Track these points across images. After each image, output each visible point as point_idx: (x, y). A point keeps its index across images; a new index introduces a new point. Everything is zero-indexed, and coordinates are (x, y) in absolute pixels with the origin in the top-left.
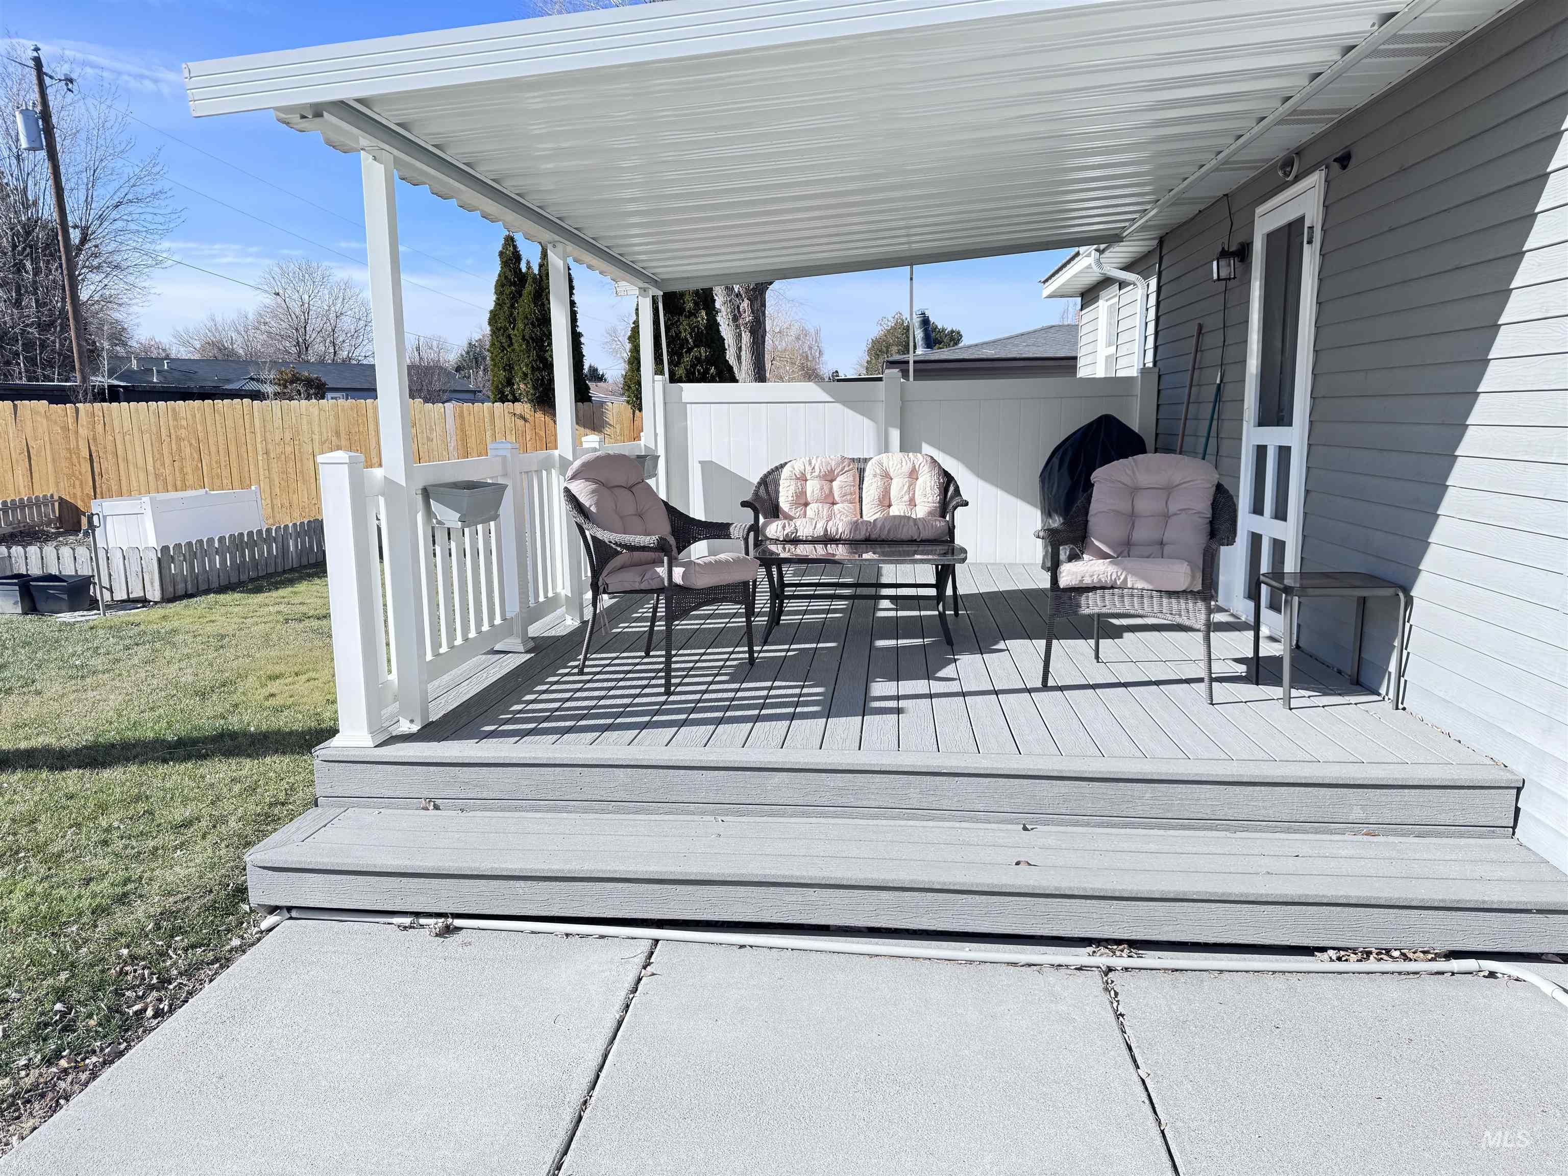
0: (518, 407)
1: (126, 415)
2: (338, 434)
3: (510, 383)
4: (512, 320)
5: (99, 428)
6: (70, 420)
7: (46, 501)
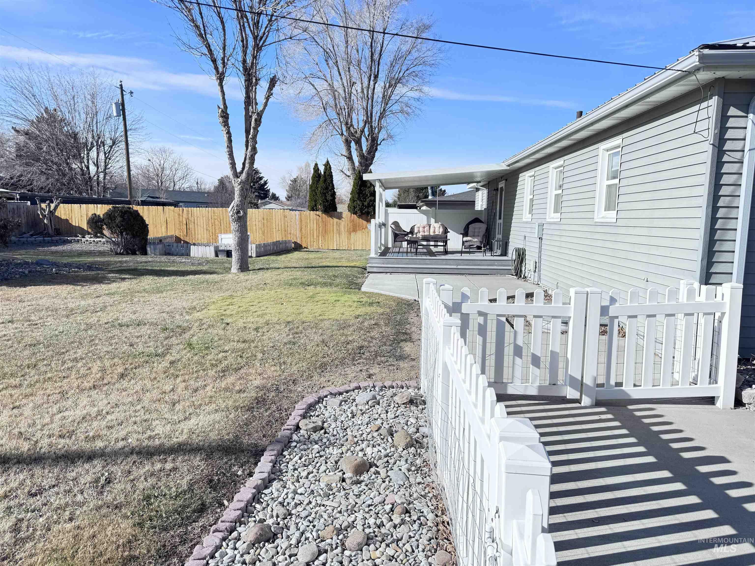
0: (318, 213)
1: (198, 212)
2: (263, 219)
3: (316, 206)
4: (317, 188)
5: (190, 215)
6: (181, 213)
7: (171, 237)
